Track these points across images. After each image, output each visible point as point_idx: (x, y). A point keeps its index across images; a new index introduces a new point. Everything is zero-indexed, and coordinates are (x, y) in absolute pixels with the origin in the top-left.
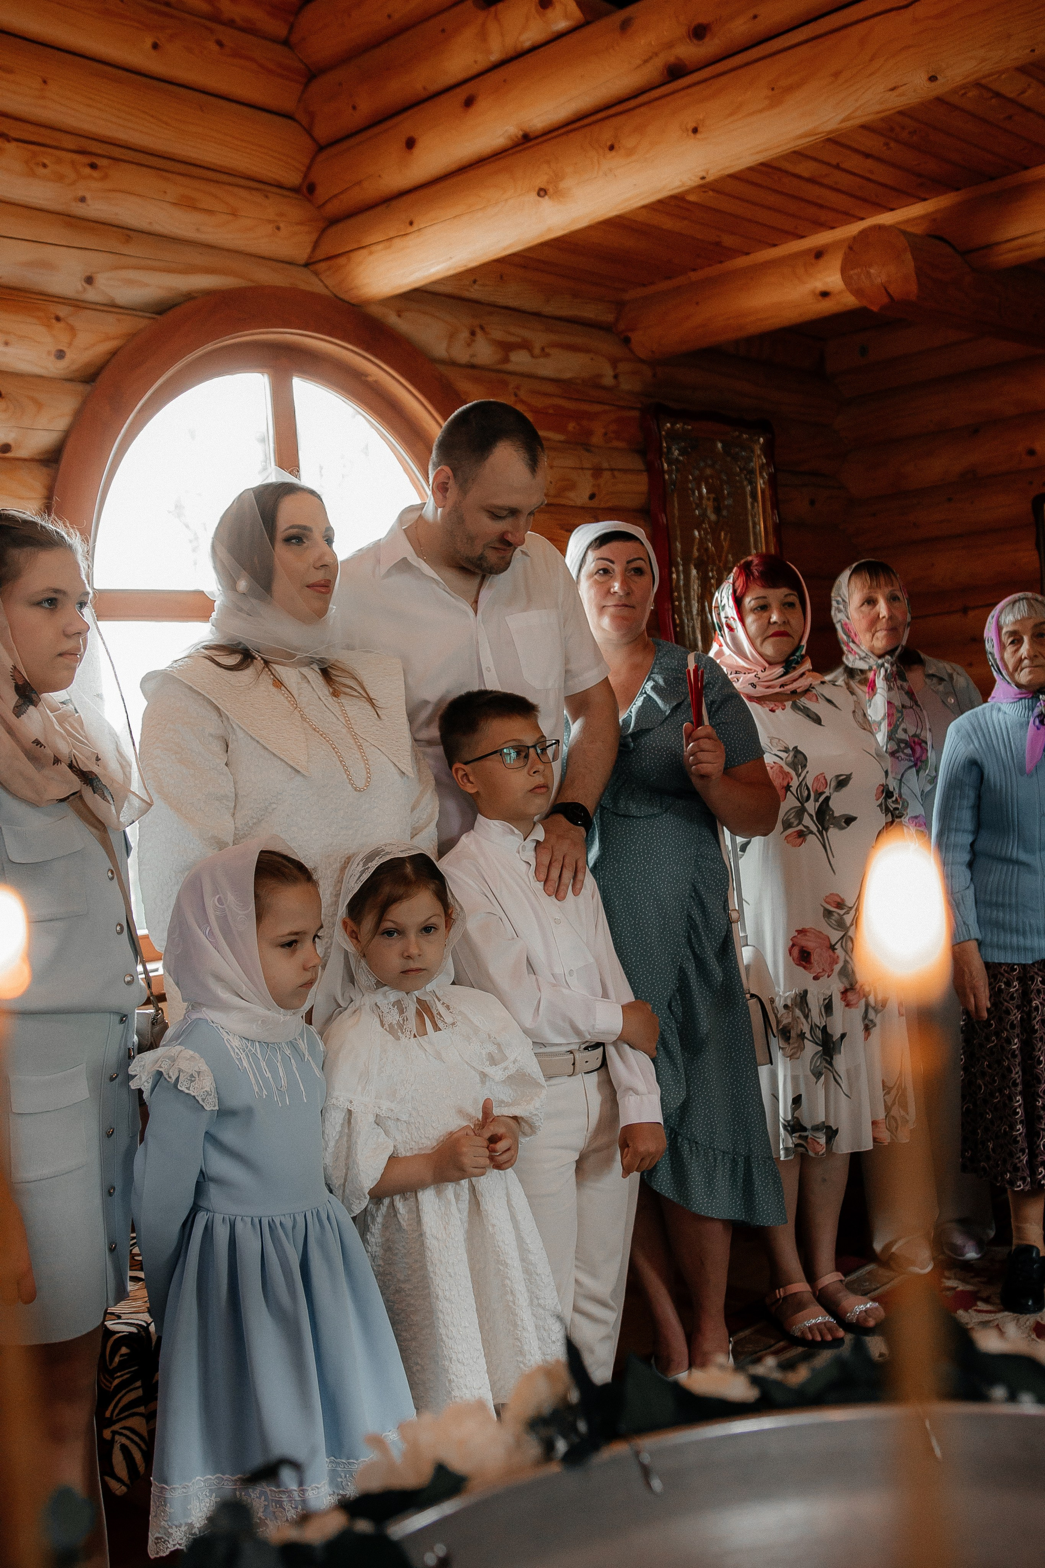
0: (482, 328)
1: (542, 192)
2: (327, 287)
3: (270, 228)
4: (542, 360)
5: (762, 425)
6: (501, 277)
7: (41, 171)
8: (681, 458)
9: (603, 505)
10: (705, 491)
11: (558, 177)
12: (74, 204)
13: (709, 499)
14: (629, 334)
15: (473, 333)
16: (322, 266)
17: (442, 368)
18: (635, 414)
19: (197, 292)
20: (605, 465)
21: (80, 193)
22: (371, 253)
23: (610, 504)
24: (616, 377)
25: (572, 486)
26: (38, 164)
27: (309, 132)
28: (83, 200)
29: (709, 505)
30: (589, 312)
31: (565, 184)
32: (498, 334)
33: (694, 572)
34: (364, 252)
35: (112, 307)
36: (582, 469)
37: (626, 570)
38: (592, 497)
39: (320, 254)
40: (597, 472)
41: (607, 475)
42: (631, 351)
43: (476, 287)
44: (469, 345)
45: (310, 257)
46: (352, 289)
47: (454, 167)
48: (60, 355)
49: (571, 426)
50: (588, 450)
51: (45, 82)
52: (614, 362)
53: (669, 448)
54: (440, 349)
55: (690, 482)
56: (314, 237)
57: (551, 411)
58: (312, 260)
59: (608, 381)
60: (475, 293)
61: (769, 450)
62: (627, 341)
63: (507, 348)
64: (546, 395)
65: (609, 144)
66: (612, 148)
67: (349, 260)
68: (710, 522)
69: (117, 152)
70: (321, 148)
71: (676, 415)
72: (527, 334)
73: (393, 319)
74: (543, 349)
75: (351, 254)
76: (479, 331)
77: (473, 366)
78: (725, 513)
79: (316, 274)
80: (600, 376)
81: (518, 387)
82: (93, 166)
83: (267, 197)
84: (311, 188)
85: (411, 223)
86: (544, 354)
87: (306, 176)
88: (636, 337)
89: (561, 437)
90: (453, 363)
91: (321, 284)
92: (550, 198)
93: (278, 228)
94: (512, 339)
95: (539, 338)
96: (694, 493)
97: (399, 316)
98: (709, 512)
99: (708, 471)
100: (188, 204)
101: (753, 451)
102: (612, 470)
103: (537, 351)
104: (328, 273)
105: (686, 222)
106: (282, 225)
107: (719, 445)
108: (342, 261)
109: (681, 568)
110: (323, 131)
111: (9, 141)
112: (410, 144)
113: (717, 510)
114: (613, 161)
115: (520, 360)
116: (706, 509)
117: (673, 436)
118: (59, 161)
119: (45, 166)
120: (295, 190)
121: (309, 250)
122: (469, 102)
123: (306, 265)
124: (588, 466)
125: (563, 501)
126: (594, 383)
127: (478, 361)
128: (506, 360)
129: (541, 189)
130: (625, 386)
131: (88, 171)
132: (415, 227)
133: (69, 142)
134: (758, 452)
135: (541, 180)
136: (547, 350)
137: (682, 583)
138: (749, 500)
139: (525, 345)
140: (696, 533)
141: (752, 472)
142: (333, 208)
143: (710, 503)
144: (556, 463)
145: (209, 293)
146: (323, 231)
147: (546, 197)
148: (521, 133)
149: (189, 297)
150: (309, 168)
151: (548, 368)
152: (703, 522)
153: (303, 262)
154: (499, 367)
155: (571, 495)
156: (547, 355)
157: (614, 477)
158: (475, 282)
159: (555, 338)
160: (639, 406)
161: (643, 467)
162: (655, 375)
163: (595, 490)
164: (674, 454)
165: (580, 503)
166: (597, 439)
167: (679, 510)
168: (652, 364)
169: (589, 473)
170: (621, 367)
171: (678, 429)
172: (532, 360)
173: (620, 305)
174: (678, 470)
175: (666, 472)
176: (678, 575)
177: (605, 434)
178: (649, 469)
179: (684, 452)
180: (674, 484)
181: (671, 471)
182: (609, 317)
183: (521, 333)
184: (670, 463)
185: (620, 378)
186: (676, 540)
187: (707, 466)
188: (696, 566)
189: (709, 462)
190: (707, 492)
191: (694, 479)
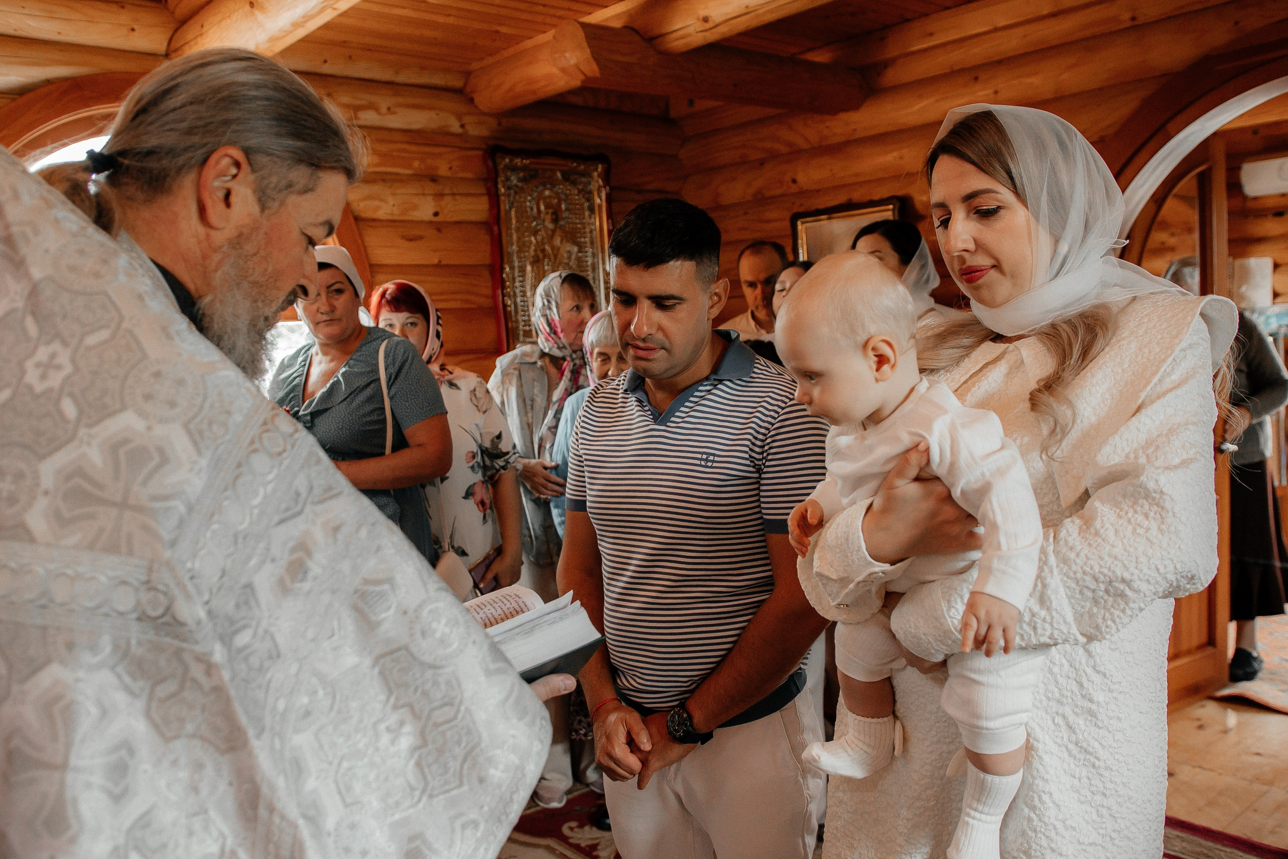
3: (124, 30)
4: (388, 117)
5: (600, 158)
6: (350, 58)
8: (519, 184)
9: (445, 220)
10: (543, 208)
14: (472, 96)
18: (480, 153)
19: (53, 79)
20: (447, 191)
23: (453, 219)
24: (462, 126)
25: (415, 208)
29: (547, 218)
30: (437, 80)
32: (345, 99)
36: (423, 195)
38: (436, 214)
40: (439, 196)
41: (448, 198)
42: (475, 107)
43: (325, 66)
45: (167, 49)
49: (416, 163)
50: (432, 181)
52: (459, 117)
53: (508, 179)
56: (169, 35)
57: (395, 154)
58: (169, 51)
59: (455, 130)
60: (324, 70)
61: (607, 178)
62: (471, 100)
63: (355, 109)
64: (392, 142)
68: (546, 230)
71: (514, 153)
72: (373, 98)
74: (389, 109)
78: (562, 223)
80: (446, 127)
83: (124, 9)
86: (390, 111)
88: (478, 99)
89: (407, 172)
93: (133, 30)
94: (362, 103)
95: (384, 101)
96: (532, 209)
98: (547, 222)
99: (547, 193)
100: (49, 17)
101: (591, 177)
102: (453, 195)
103: (384, 110)
106: (136, 28)
107: (559, 175)
113: (554, 221)
115: (368, 117)
116: (544, 220)
117: (514, 169)
121: (164, 45)
123: (166, 55)
124: (431, 192)
125: (408, 218)
126: (443, 132)
128: (355, 117)
130: (474, 131)
134: (596, 177)
136: (392, 109)
137: (516, 274)
138: (586, 213)
139: (372, 107)
140: (533, 239)
141: (590, 192)
143: (549, 217)
144: (399, 192)
145: (65, 79)
146: (174, 32)
149: (47, 83)
151: (393, 122)
152: (539, 230)
153: (160, 53)
155: (416, 214)
156: (394, 113)
157: (455, 200)
158: (324, 63)
159: (400, 100)
160: (484, 146)
161: (484, 191)
162: (499, 124)
163: (438, 209)
164: (511, 181)
165: (425, 218)
166: (443, 172)
167: (517, 222)
168: (496, 115)
169: (430, 198)
170: (467, 119)
171: (517, 163)
172: (378, 117)
173: (467, 74)
174: (516, 193)
175: (503, 195)
176: (512, 269)
177: (450, 168)
178: (489, 193)
179: (523, 180)
180: (511, 203)
181: (509, 194)
182: (458, 83)
183: (367, 97)
184: (508, 188)
185: (467, 127)
186: (513, 244)
187: (545, 189)
188: (531, 263)
189: (548, 186)
190: (545, 209)
191: (533, 199)
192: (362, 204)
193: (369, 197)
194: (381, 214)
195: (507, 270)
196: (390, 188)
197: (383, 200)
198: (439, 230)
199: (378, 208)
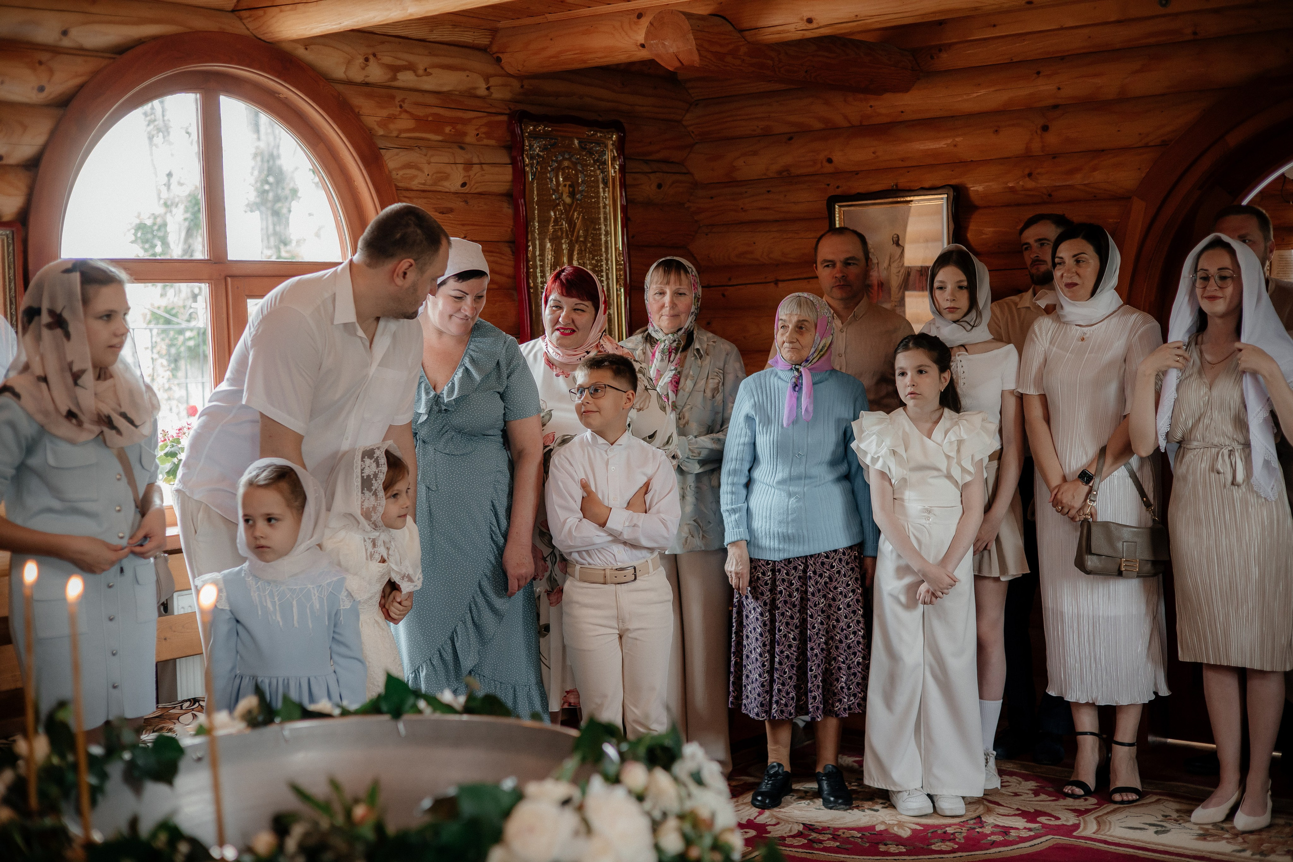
0: (374, 55)
2: (248, 29)
4: (425, 78)
5: (615, 125)
8: (541, 154)
9: (473, 191)
10: (561, 179)
13: (565, 186)
14: (500, 55)
15: (367, 60)
16: (245, 14)
17: (340, 88)
18: (504, 118)
19: (145, 38)
20: (475, 160)
23: (480, 190)
24: (488, 89)
25: (447, 177)
29: (565, 191)
30: (467, 37)
32: (388, 60)
33: (549, 245)
35: (83, 52)
36: (456, 164)
38: (464, 185)
39: (243, 5)
40: (468, 165)
41: (476, 168)
42: (502, 68)
44: (363, 69)
45: (235, 6)
46: (265, 33)
48: (41, 89)
49: (448, 129)
50: (462, 148)
52: (487, 78)
53: (531, 146)
54: (339, 72)
55: (550, 172)
57: (430, 119)
58: (238, 8)
59: (482, 92)
61: (621, 146)
62: (499, 60)
63: (395, 70)
64: (427, 105)
67: (263, 12)
68: (564, 204)
71: (538, 119)
72: (412, 58)
73: (301, 52)
74: (425, 70)
76: (371, 58)
77: (367, 84)
78: (578, 196)
79: (241, 18)
80: (475, 88)
81: (403, 101)
86: (426, 72)
88: (505, 58)
89: (440, 138)
90: (350, 83)
91: (244, 27)
94: (401, 63)
95: (422, 61)
96: (551, 181)
97: (306, 49)
98: (565, 196)
99: (566, 163)
101: (606, 146)
102: (481, 164)
103: (421, 72)
104: (249, 20)
107: (576, 142)
108: (258, 12)
109: (537, 242)
113: (572, 194)
115: (406, 78)
116: (562, 194)
117: (535, 136)
123: (234, 11)
124: (462, 161)
125: (439, 188)
126: (471, 94)
127: (371, 80)
128: (395, 78)
130: (497, 94)
134: (610, 147)
136: (428, 70)
137: (537, 253)
138: (601, 186)
139: (411, 67)
141: (604, 163)
143: (567, 189)
144: (433, 160)
145: (155, 38)
149: (140, 42)
151: (429, 83)
152: (558, 205)
153: (231, 9)
154: (390, 84)
155: (446, 184)
156: (430, 74)
157: (482, 169)
159: (437, 60)
160: (508, 111)
161: (508, 161)
162: (522, 87)
163: (466, 180)
164: (535, 150)
165: (453, 189)
166: (470, 139)
167: (538, 195)
168: (521, 78)
169: (461, 167)
170: (493, 81)
171: (540, 130)
172: (416, 78)
173: (494, 32)
174: (538, 163)
175: (527, 165)
176: (534, 247)
177: (478, 135)
178: (514, 163)
179: (544, 148)
180: (534, 174)
181: (532, 165)
182: (484, 41)
183: (407, 57)
184: (532, 158)
185: (492, 90)
186: (534, 219)
187: (564, 159)
188: (550, 240)
189: (567, 156)
190: (564, 180)
191: (553, 170)
192: (401, 173)
193: (408, 166)
194: (415, 184)
195: (531, 248)
196: (425, 155)
197: (420, 169)
198: (466, 202)
199: (415, 177)
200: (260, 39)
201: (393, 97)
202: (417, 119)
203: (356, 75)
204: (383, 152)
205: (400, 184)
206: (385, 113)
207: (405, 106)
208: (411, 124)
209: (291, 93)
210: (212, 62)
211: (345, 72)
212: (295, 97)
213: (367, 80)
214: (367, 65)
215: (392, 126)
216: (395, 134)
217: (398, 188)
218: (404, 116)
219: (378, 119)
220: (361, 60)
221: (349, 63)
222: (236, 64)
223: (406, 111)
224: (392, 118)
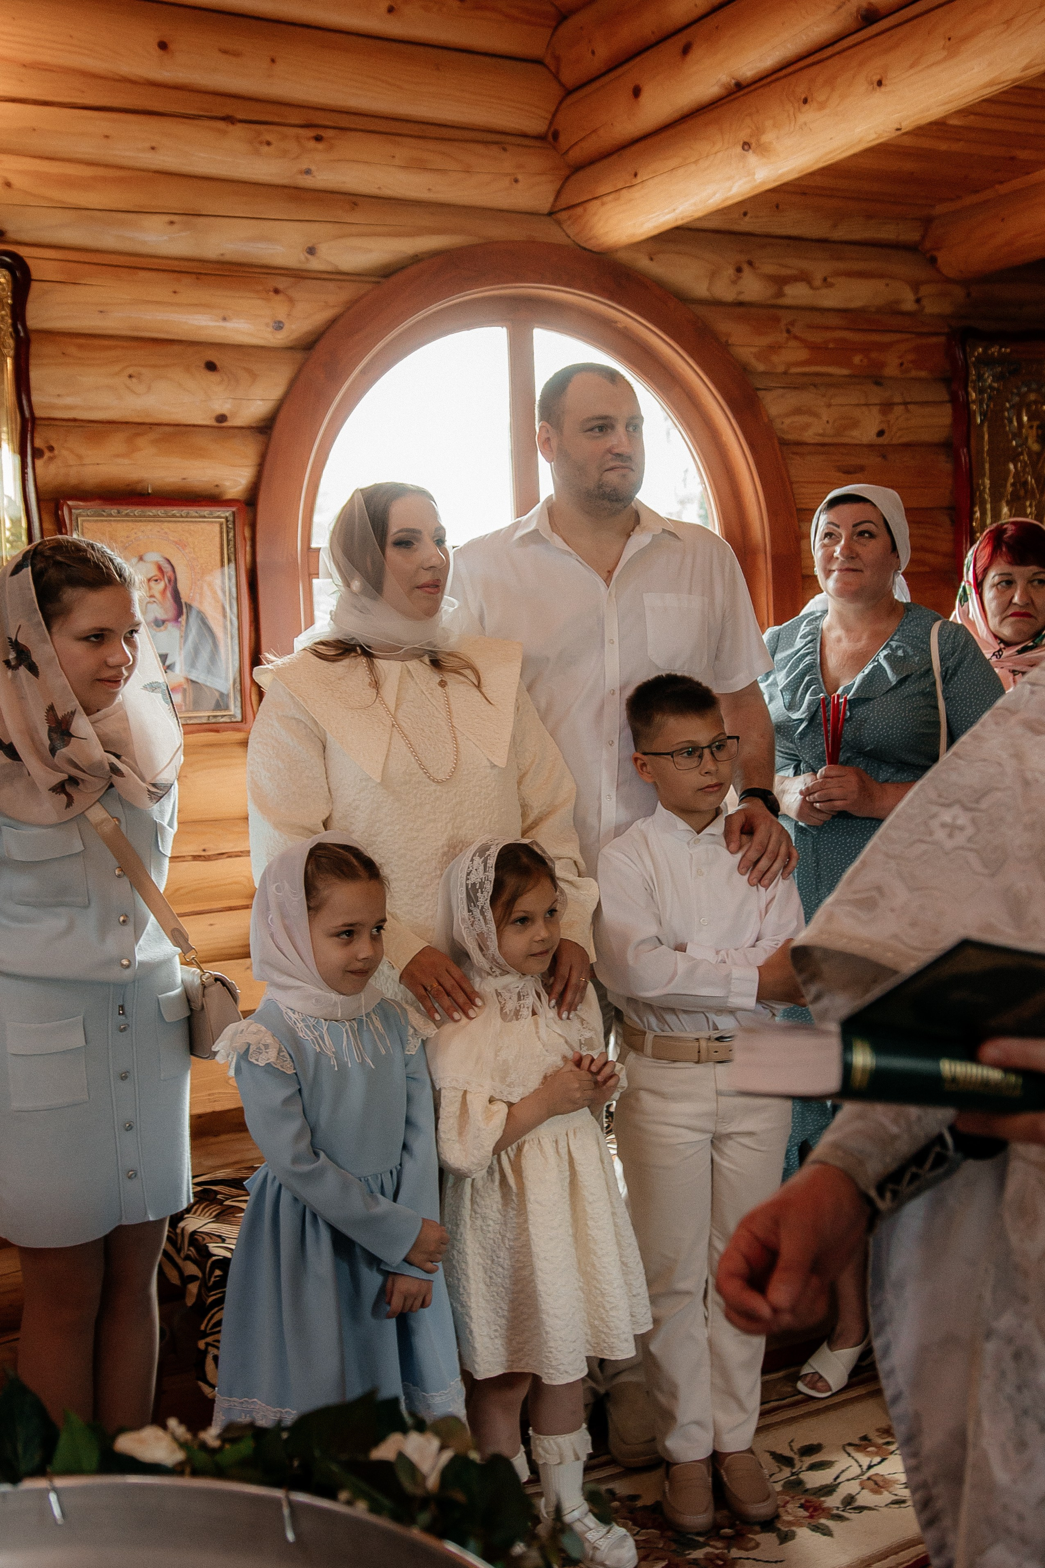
0: (750, 263)
1: (746, 146)
2: (568, 236)
3: (506, 182)
4: (824, 291)
6: (777, 207)
7: (265, 149)
8: (995, 385)
9: (894, 442)
10: (1025, 419)
11: (759, 131)
12: (300, 177)
13: (1031, 427)
14: (936, 253)
15: (739, 270)
16: (563, 215)
17: (700, 310)
18: (942, 339)
19: (423, 253)
20: (897, 399)
21: (304, 167)
22: (603, 204)
23: (905, 440)
24: (918, 301)
25: (855, 424)
26: (261, 143)
27: (556, 76)
28: (308, 172)
29: (1031, 434)
30: (888, 232)
31: (766, 138)
32: (769, 268)
33: (1005, 509)
34: (597, 203)
35: (337, 276)
36: (866, 405)
37: (853, 534)
38: (881, 433)
39: (564, 202)
40: (887, 407)
41: (899, 410)
42: (938, 271)
43: (747, 219)
44: (734, 282)
45: (553, 206)
46: (590, 239)
47: (676, 115)
48: (279, 326)
49: (857, 359)
50: (878, 383)
51: (273, 61)
52: (915, 286)
53: (980, 377)
54: (701, 289)
55: (1008, 410)
56: (557, 185)
57: (831, 345)
58: (556, 209)
59: (909, 305)
60: (746, 225)
62: (933, 260)
63: (780, 281)
64: (827, 328)
65: (803, 97)
66: (805, 101)
67: (585, 210)
68: (1030, 453)
69: (344, 121)
70: (569, 92)
71: (990, 338)
72: (804, 265)
73: (643, 263)
74: (825, 279)
75: (587, 205)
76: (746, 267)
77: (741, 304)
79: (559, 223)
80: (897, 302)
81: (792, 323)
82: (318, 139)
83: (505, 149)
84: (556, 135)
85: (636, 175)
86: (827, 283)
87: (551, 123)
88: (942, 257)
89: (845, 372)
90: (716, 303)
91: (562, 233)
92: (754, 152)
93: (516, 181)
94: (789, 272)
95: (819, 268)
96: (1011, 422)
97: (651, 259)
98: (1030, 441)
99: (1032, 397)
100: (419, 166)
102: (905, 404)
103: (818, 282)
104: (569, 222)
105: (961, 143)
106: (520, 177)
108: (579, 210)
109: (988, 506)
110: (569, 76)
111: (233, 123)
112: (637, 92)
113: (1042, 439)
114: (808, 115)
115: (797, 293)
116: (1027, 438)
117: (986, 361)
118: (284, 137)
119: (269, 144)
120: (541, 138)
121: (551, 199)
122: (686, 50)
123: (550, 214)
124: (877, 402)
125: (845, 440)
126: (893, 310)
127: (746, 297)
128: (780, 294)
129: (745, 143)
130: (931, 308)
131: (312, 144)
132: (639, 179)
133: (295, 117)
135: (744, 135)
136: (829, 280)
139: (804, 277)
140: (1011, 466)
142: (576, 155)
143: (1033, 432)
144: (835, 401)
145: (436, 253)
146: (568, 178)
147: (751, 151)
148: (733, 81)
149: (416, 259)
150: (554, 115)
151: (831, 299)
152: (1022, 453)
153: (546, 211)
154: (773, 302)
155: (855, 433)
156: (831, 285)
157: (908, 411)
158: (745, 214)
159: (841, 266)
160: (946, 330)
161: (947, 397)
162: (968, 295)
163: (884, 426)
164: (985, 381)
165: (865, 440)
166: (891, 370)
167: (990, 442)
168: (966, 282)
169: (875, 410)
170: (925, 290)
171: (993, 353)
172: (811, 292)
173: (927, 222)
174: (990, 398)
175: (974, 402)
176: (983, 513)
177: (902, 364)
178: (954, 399)
179: (996, 378)
180: (984, 414)
181: (981, 402)
182: (911, 235)
183: (796, 264)
184: (981, 391)
185: (925, 302)
186: (984, 475)
187: (1030, 391)
188: (1008, 503)
189: (1034, 386)
190: (1029, 420)
191: (1012, 407)
192: (788, 421)
193: (798, 411)
194: (809, 436)
195: (978, 514)
196: (824, 396)
197: (816, 415)
198: (884, 457)
199: (807, 426)
200: (585, 249)
201: (777, 320)
202: (813, 347)
203: (724, 291)
204: (761, 394)
205: (786, 437)
206: (765, 341)
207: (796, 330)
208: (803, 354)
209: (629, 320)
210: (516, 282)
211: (708, 290)
212: (636, 324)
213: (742, 298)
214: (740, 278)
215: (775, 359)
216: (781, 369)
217: (784, 443)
218: (793, 343)
219: (754, 350)
220: (731, 271)
221: (713, 275)
222: (550, 284)
223: (796, 338)
224: (774, 348)
